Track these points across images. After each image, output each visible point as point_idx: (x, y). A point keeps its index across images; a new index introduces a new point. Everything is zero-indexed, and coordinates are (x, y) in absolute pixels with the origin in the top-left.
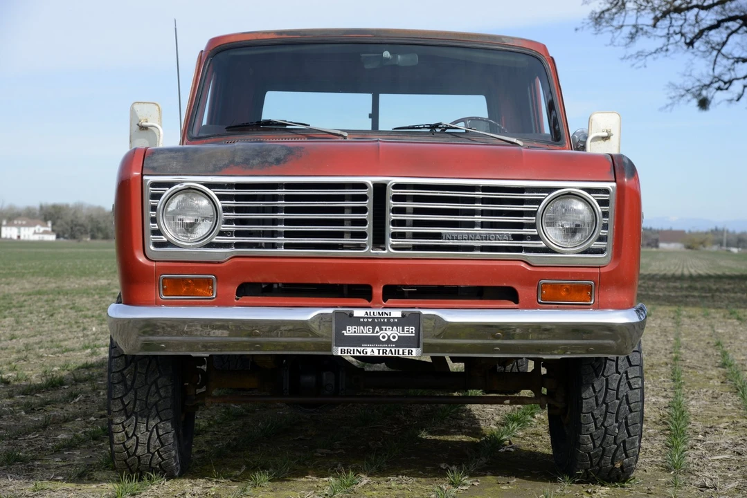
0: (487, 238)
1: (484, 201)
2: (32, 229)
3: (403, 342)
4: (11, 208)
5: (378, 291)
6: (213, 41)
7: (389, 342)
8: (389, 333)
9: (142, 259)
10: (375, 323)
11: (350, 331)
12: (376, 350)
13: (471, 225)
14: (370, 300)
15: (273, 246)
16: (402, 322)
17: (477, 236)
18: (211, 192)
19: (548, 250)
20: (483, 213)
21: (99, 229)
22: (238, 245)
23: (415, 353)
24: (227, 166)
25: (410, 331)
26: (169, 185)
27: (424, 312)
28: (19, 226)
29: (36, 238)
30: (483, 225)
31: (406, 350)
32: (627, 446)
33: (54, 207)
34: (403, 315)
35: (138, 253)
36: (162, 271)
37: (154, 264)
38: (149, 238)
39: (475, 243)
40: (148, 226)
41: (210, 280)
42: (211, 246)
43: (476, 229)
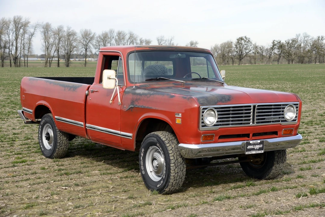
0: (274, 118)
1: (274, 109)
7: (257, 149)
8: (257, 147)
9: (199, 131)
10: (254, 144)
11: (249, 147)
12: (254, 152)
14: (249, 138)
15: (228, 124)
16: (260, 144)
17: (272, 118)
18: (216, 111)
19: (286, 121)
20: (274, 112)
22: (220, 125)
23: (262, 152)
24: (217, 102)
25: (261, 146)
26: (206, 109)
27: (264, 140)
30: (274, 115)
34: (260, 142)
35: (198, 129)
36: (203, 133)
37: (202, 132)
38: (201, 124)
39: (272, 120)
40: (201, 121)
41: (213, 135)
42: (215, 125)
43: (272, 116)
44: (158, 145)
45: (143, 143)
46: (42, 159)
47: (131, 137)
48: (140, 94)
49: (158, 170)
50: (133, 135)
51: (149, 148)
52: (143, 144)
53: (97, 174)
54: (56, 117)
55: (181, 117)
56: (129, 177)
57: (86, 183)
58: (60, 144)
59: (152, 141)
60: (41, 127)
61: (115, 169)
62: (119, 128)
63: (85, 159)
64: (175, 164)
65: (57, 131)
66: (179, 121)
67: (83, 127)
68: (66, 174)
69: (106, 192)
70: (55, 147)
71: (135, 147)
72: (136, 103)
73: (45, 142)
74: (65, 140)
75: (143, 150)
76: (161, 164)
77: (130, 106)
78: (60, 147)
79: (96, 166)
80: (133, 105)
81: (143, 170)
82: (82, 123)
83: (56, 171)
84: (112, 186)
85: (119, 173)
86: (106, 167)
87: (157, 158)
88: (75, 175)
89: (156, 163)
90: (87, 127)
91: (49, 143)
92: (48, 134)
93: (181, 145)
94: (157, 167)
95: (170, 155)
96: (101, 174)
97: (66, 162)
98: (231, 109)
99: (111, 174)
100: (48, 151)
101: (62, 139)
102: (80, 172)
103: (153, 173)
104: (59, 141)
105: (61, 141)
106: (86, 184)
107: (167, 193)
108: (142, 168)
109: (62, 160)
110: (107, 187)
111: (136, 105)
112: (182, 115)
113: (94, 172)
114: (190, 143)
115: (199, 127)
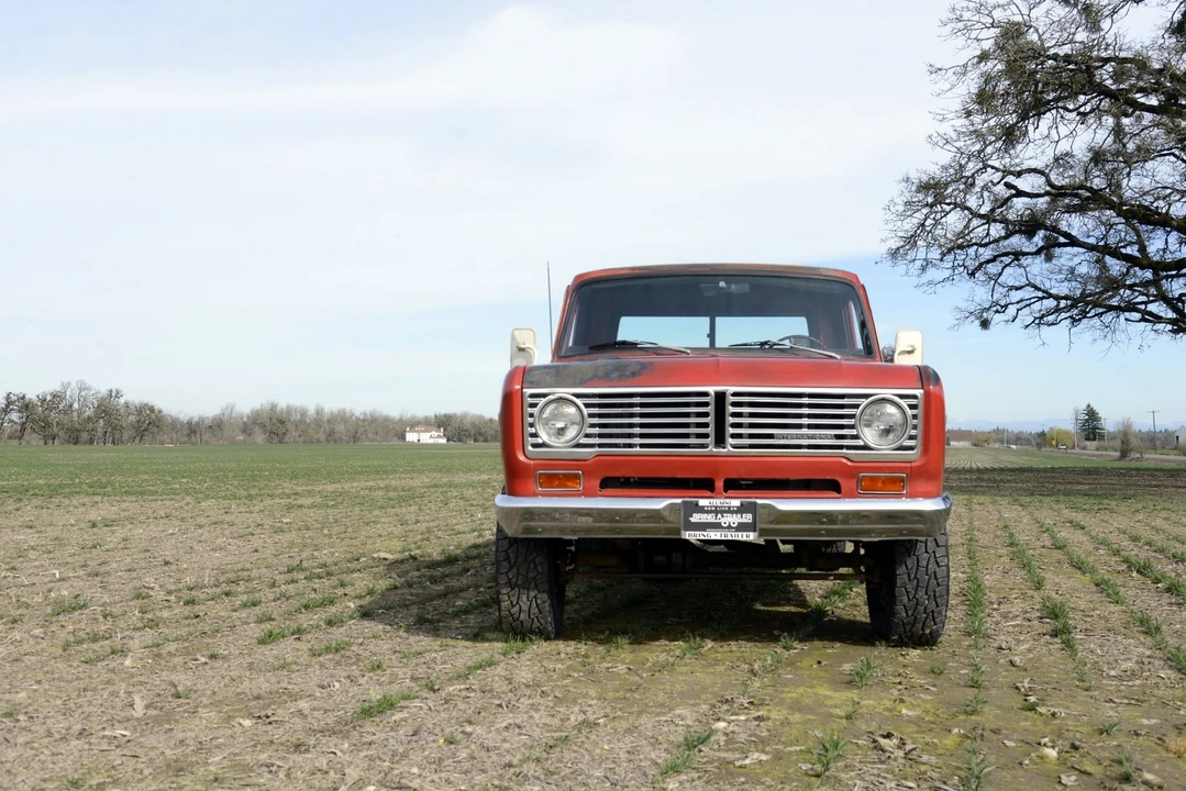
0: (813, 437)
1: (810, 406)
2: (429, 434)
3: (742, 527)
4: (413, 418)
5: (720, 484)
6: (578, 277)
7: (729, 527)
9: (522, 458)
11: (696, 518)
12: (718, 534)
13: (800, 426)
14: (712, 491)
15: (630, 446)
16: (741, 510)
17: (804, 436)
18: (579, 402)
20: (810, 416)
21: (480, 434)
22: (600, 445)
23: (751, 537)
24: (591, 379)
25: (748, 518)
26: (544, 395)
27: (759, 501)
28: (418, 432)
29: (431, 441)
30: (810, 426)
31: (745, 534)
32: (936, 615)
33: (445, 416)
34: (742, 505)
35: (519, 453)
36: (538, 467)
37: (535, 462)
38: (529, 440)
39: (803, 442)
40: (529, 430)
41: (578, 475)
42: (579, 445)
43: (803, 430)
98: (636, 400)
115: (520, 447)
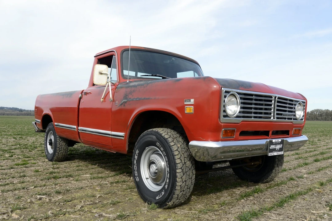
0: (289, 115)
1: (289, 104)
8: (278, 147)
9: (220, 122)
10: (276, 144)
12: (276, 153)
14: (268, 136)
17: (287, 115)
18: (238, 96)
19: (296, 119)
22: (243, 117)
24: (239, 87)
25: (281, 146)
26: (228, 92)
27: (284, 139)
31: (281, 152)
34: (281, 141)
35: (219, 119)
36: (224, 127)
37: (223, 124)
38: (222, 114)
39: (287, 117)
40: (222, 109)
41: (234, 130)
42: (237, 117)
43: (287, 113)
44: (158, 144)
45: (138, 143)
46: (44, 161)
47: (123, 137)
48: (134, 86)
49: (156, 177)
50: (126, 135)
51: (144, 149)
52: (137, 145)
53: (88, 178)
54: (56, 124)
55: (193, 103)
56: (121, 182)
57: (70, 190)
58: (59, 149)
59: (149, 139)
60: (46, 134)
61: (107, 172)
62: (110, 128)
63: (83, 163)
64: (182, 170)
65: (57, 136)
66: (190, 110)
67: (76, 130)
68: (55, 178)
69: (89, 204)
70: (55, 151)
71: (127, 149)
72: (130, 96)
73: (49, 147)
74: (64, 146)
75: (137, 152)
76: (162, 169)
77: (122, 100)
78: (60, 151)
79: (89, 169)
80: (126, 99)
81: (137, 177)
82: (75, 127)
83: (48, 174)
84: (99, 194)
85: (111, 176)
86: (98, 170)
87: (156, 161)
88: (64, 179)
89: (154, 168)
90: (79, 130)
91: (52, 148)
92: (51, 140)
93: (192, 143)
94: (155, 173)
95: (176, 157)
96: (91, 179)
97: (64, 165)
98: (254, 97)
99: (102, 178)
100: (50, 155)
101: (62, 144)
102: (70, 176)
103: (149, 180)
104: (58, 146)
105: (60, 146)
106: (70, 192)
107: (169, 207)
108: (136, 173)
109: (61, 163)
110: (93, 196)
111: (130, 99)
112: (195, 101)
113: (85, 176)
114: (206, 140)
115: (219, 117)
